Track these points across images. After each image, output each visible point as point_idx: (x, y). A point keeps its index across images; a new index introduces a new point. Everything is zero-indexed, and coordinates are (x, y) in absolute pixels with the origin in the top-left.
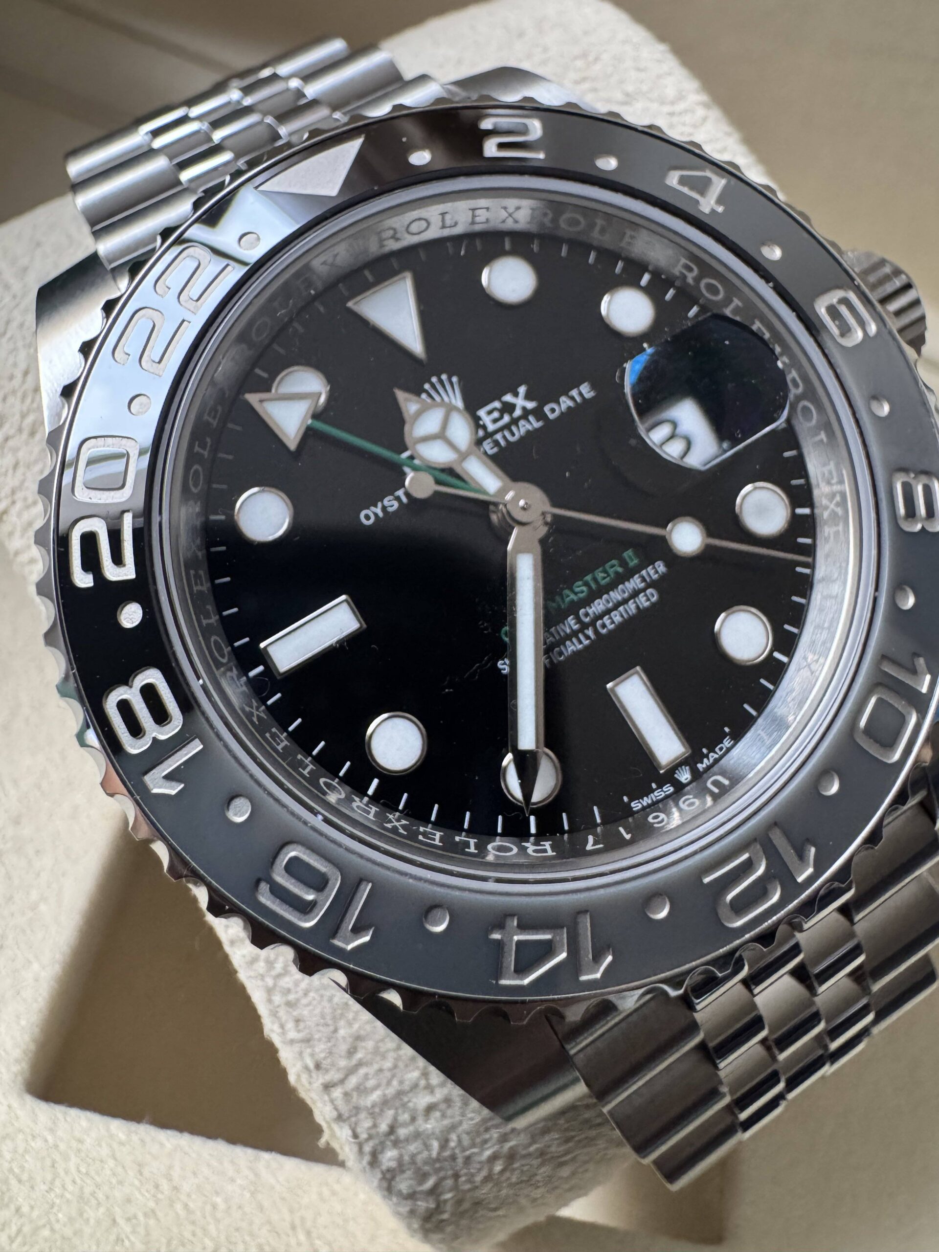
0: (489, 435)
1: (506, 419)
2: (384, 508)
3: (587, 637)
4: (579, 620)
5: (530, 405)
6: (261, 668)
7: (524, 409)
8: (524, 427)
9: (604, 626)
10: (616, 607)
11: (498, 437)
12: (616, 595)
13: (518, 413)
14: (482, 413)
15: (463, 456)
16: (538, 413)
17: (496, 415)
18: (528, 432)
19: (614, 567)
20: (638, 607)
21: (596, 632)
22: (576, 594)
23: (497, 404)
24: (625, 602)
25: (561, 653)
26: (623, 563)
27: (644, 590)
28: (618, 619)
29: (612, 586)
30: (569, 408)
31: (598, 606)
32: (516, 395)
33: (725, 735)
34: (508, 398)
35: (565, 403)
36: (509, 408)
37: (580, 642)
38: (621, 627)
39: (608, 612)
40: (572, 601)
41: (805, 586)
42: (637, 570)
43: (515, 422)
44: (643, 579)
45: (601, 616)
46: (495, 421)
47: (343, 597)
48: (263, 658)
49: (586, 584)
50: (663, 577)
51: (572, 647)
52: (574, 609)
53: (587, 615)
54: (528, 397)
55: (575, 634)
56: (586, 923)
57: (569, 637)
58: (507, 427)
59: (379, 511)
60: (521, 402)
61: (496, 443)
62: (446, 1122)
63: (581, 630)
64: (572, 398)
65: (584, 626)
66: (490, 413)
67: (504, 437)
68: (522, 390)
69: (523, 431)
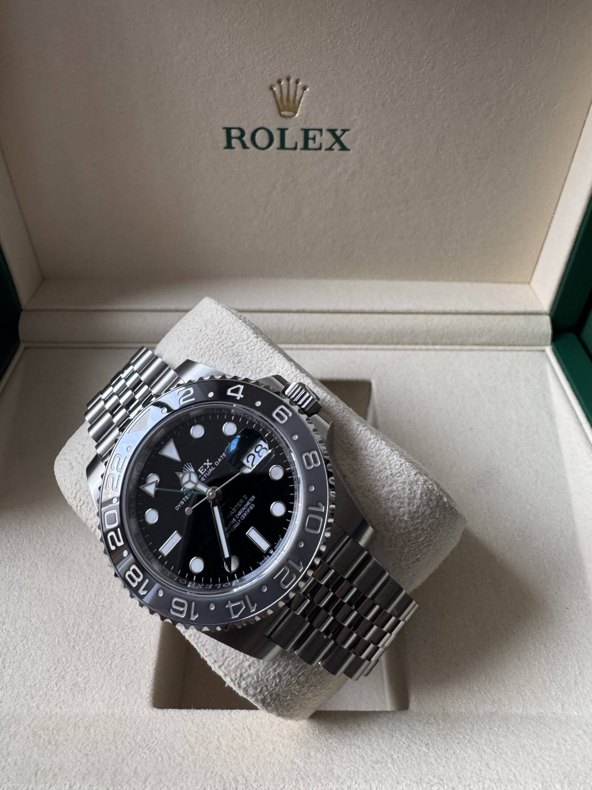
0: (202, 476)
1: (206, 470)
2: (181, 505)
3: (239, 522)
4: (236, 518)
5: (211, 464)
6: (161, 556)
7: (209, 465)
8: (211, 470)
9: (242, 518)
10: (244, 512)
11: (205, 475)
12: (244, 509)
13: (208, 467)
14: (199, 470)
15: (196, 484)
16: (213, 465)
17: (203, 469)
18: (212, 471)
19: (241, 501)
20: (250, 510)
21: (241, 520)
22: (233, 511)
23: (202, 467)
24: (246, 510)
25: (233, 529)
26: (244, 499)
27: (250, 505)
28: (245, 515)
29: (242, 506)
30: (221, 461)
31: (240, 513)
32: (207, 462)
33: (280, 537)
34: (205, 464)
35: (220, 460)
36: (206, 466)
37: (237, 524)
38: (247, 517)
39: (243, 514)
40: (233, 514)
41: (293, 490)
42: (248, 500)
43: (208, 470)
44: (250, 502)
45: (241, 516)
46: (203, 471)
47: (176, 531)
48: (160, 553)
49: (236, 508)
50: (255, 500)
51: (236, 526)
52: (234, 516)
53: (237, 516)
54: (209, 462)
55: (235, 522)
56: (247, 597)
57: (234, 524)
58: (206, 472)
59: (179, 505)
60: (208, 464)
61: (205, 477)
62: (256, 669)
63: (237, 521)
64: (221, 458)
65: (237, 520)
66: (201, 470)
67: (206, 475)
68: (208, 460)
69: (210, 471)
